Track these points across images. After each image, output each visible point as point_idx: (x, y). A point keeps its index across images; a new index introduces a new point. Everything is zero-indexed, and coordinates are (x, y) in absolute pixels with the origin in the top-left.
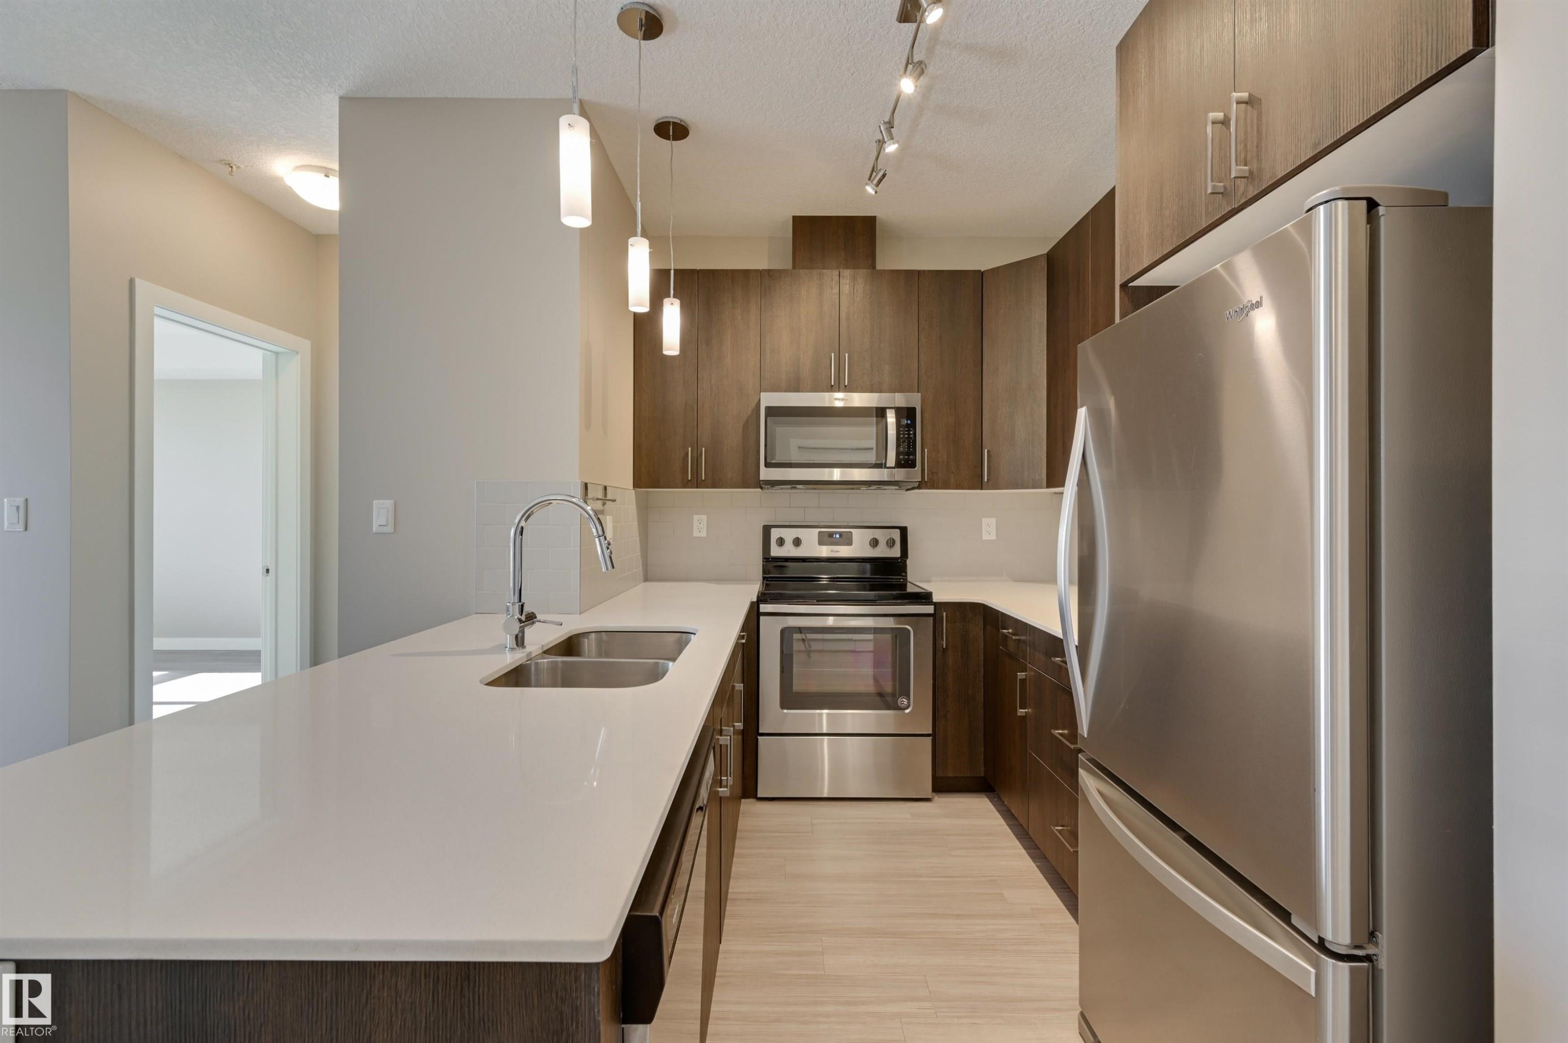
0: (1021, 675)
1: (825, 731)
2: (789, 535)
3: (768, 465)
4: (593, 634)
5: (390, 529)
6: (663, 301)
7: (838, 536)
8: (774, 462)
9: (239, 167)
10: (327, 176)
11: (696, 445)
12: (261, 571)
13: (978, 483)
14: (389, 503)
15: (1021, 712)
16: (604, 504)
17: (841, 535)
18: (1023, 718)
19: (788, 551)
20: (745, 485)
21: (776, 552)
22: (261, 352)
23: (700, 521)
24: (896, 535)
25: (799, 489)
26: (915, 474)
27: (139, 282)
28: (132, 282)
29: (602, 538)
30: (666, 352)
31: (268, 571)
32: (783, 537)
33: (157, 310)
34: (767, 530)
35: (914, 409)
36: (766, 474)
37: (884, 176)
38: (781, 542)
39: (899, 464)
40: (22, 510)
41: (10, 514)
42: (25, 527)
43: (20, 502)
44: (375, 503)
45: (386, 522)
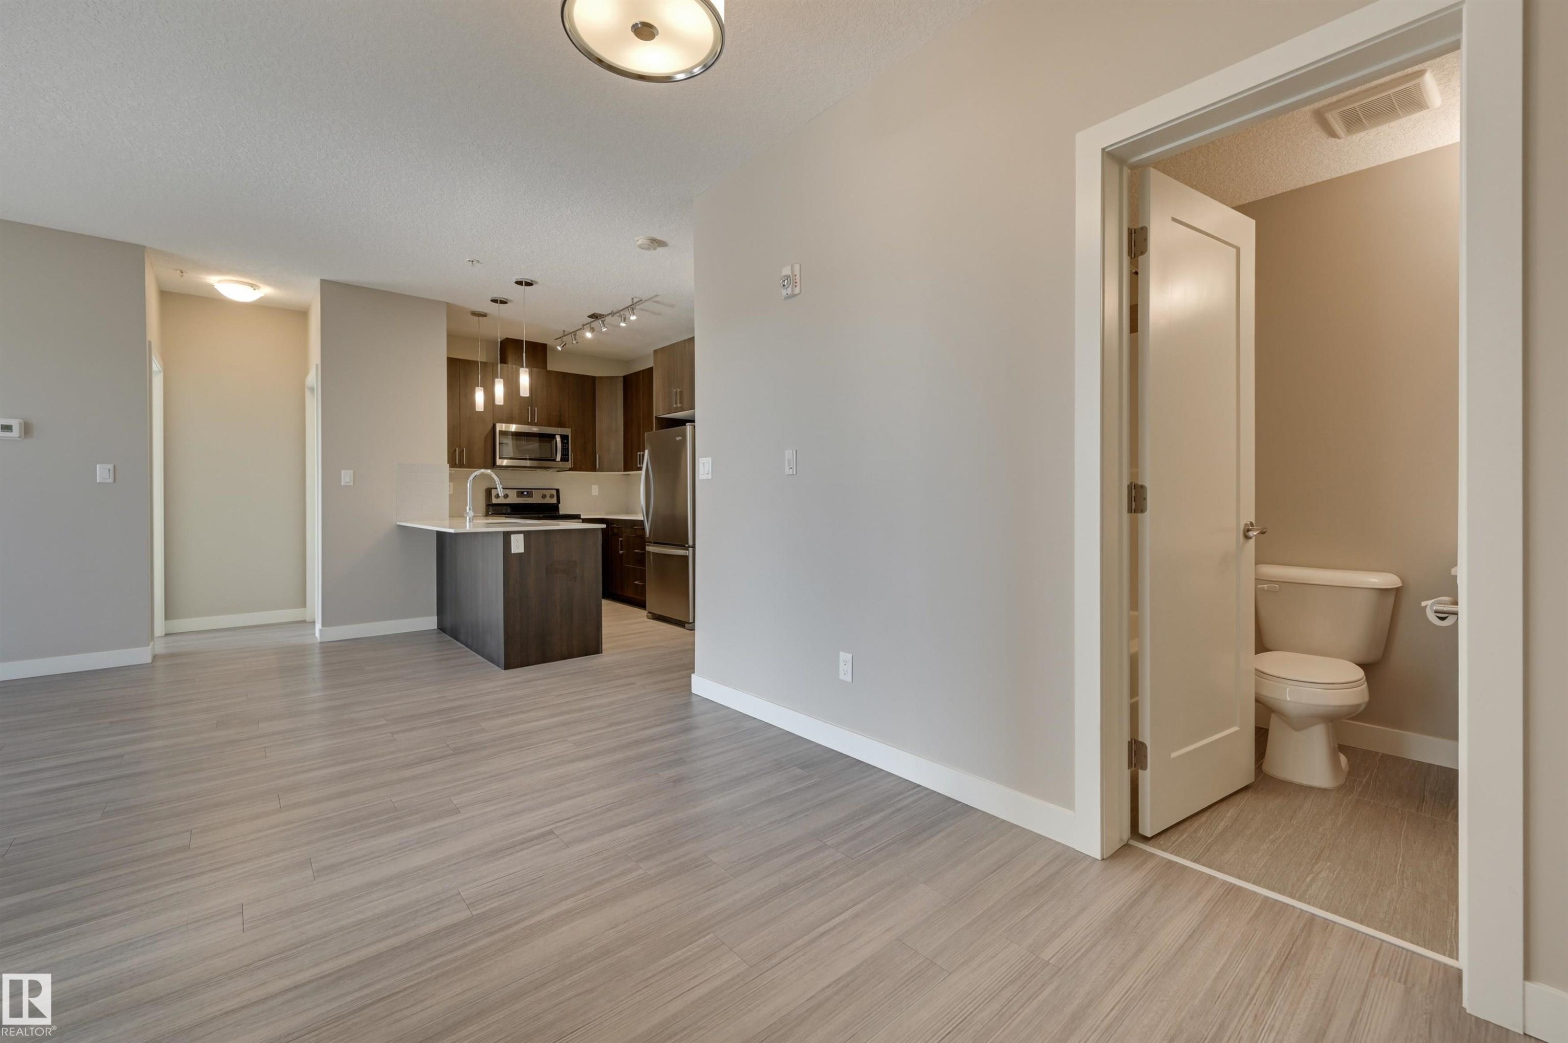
0: (621, 539)
3: (500, 458)
5: (351, 484)
6: (475, 389)
7: (526, 493)
8: (503, 457)
10: (255, 289)
11: (460, 446)
13: (593, 468)
15: (621, 552)
17: (527, 493)
18: (622, 554)
19: (501, 500)
20: (488, 467)
21: (494, 501)
24: (554, 492)
26: (569, 464)
30: (477, 410)
34: (490, 491)
35: (568, 436)
37: (565, 344)
38: (498, 496)
39: (562, 460)
40: (112, 472)
41: (102, 473)
42: (115, 481)
43: (111, 466)
44: (342, 471)
45: (349, 481)
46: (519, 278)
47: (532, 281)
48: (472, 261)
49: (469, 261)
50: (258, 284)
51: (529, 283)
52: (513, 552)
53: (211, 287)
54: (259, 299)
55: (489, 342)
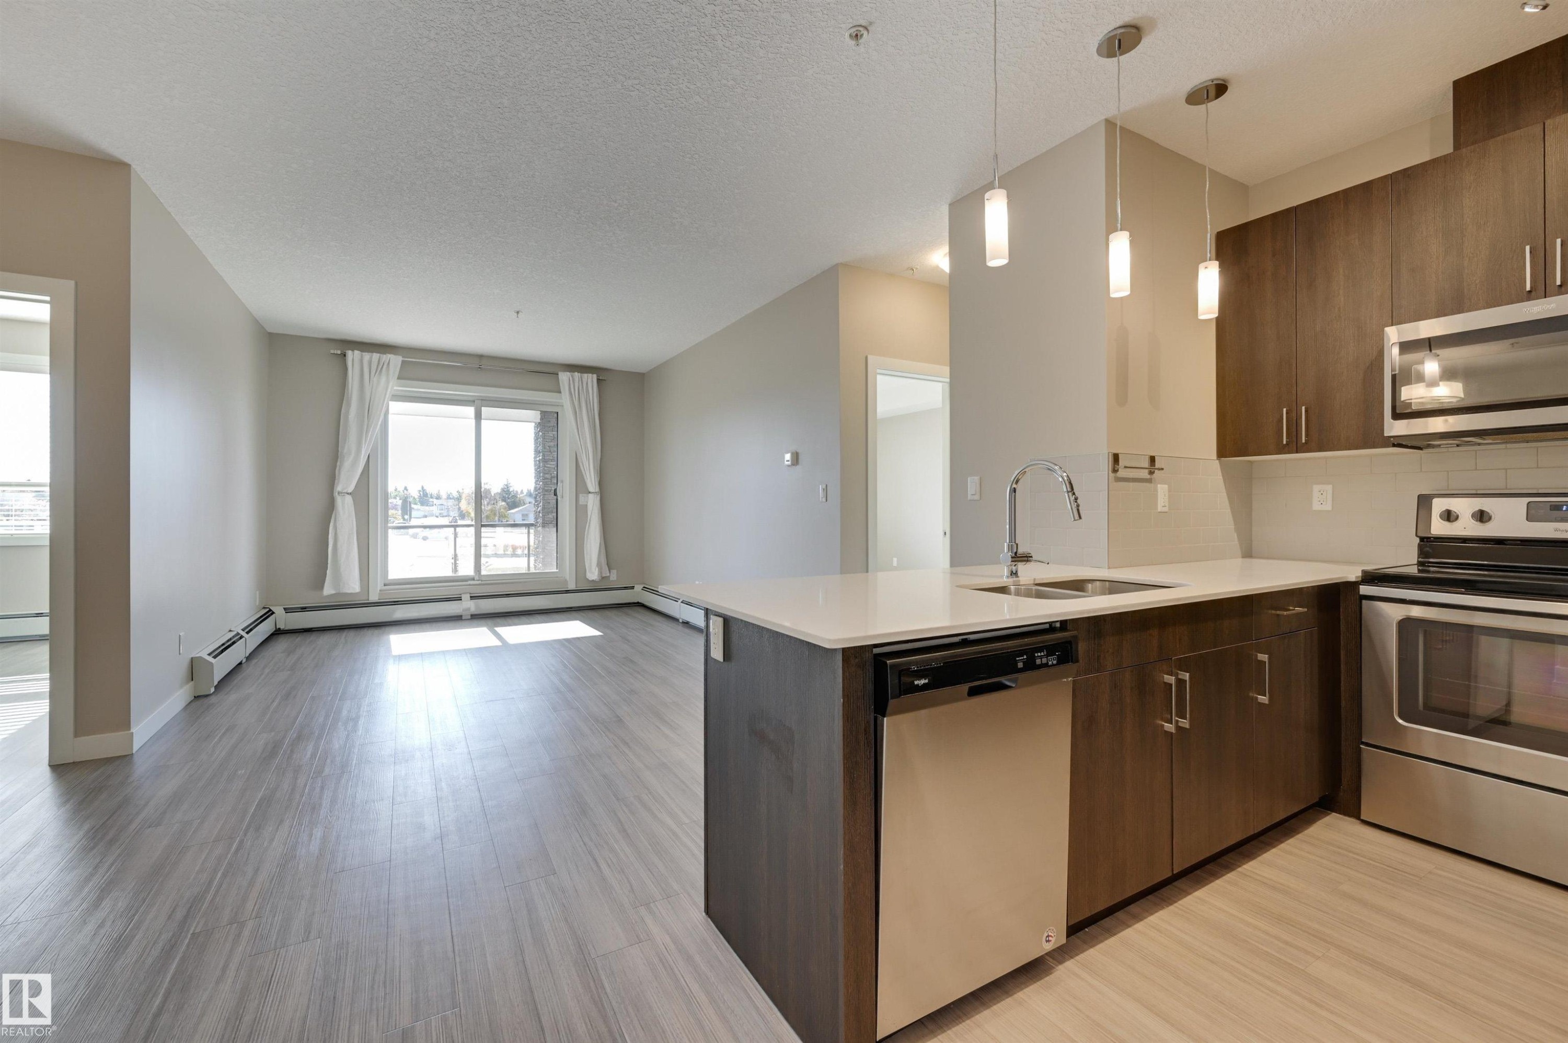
2: (1464, 507)
3: (1396, 416)
4: (1098, 582)
5: (977, 497)
8: (1404, 412)
9: (917, 269)
11: (1294, 404)
12: (942, 533)
14: (977, 478)
16: (1151, 473)
21: (1439, 528)
22: (940, 384)
23: (1322, 492)
27: (870, 357)
28: (866, 358)
29: (1070, 494)
32: (1454, 510)
33: (879, 371)
34: (1424, 502)
36: (1398, 428)
40: (825, 491)
41: (821, 493)
44: (969, 479)
45: (975, 492)
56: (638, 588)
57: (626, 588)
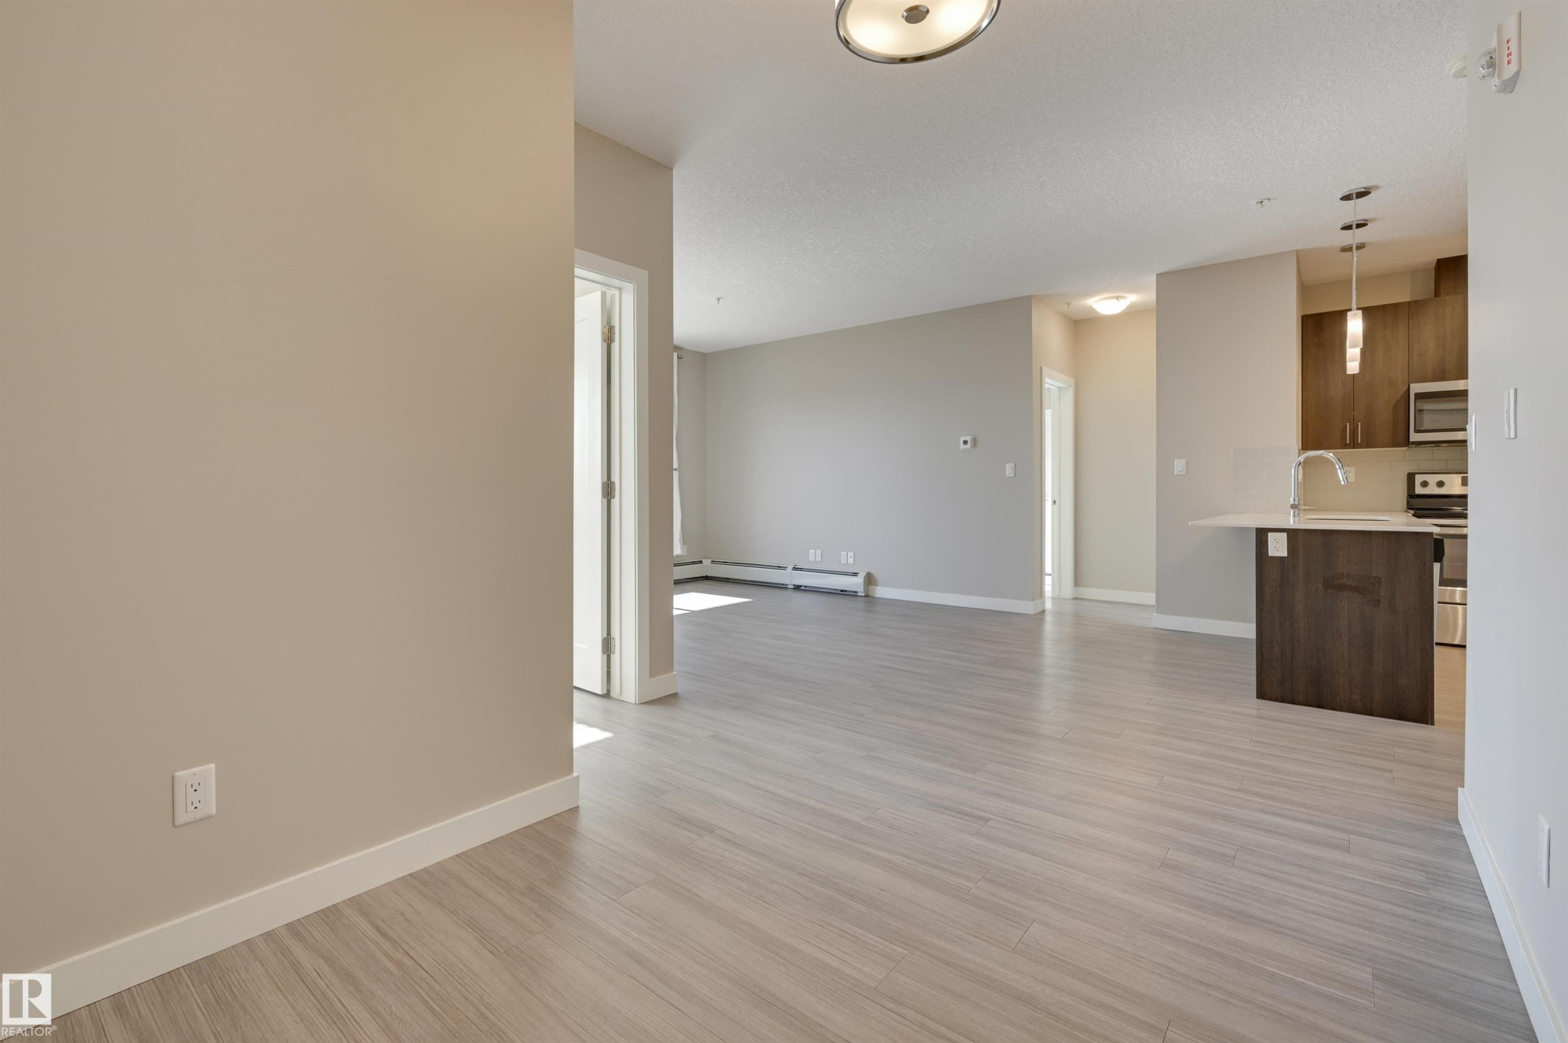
1: (1458, 601)
2: (1433, 479)
3: (1416, 431)
5: (1184, 473)
8: (1422, 429)
11: (1352, 421)
14: (1183, 461)
19: (1432, 490)
20: (1395, 444)
25: (1443, 447)
27: (1043, 367)
28: (1041, 368)
31: (1055, 502)
32: (1427, 481)
34: (1411, 477)
36: (1414, 437)
38: (1425, 484)
40: (1014, 468)
41: (1009, 470)
42: (1015, 476)
43: (1013, 465)
44: (1176, 461)
45: (1181, 470)
46: (1344, 191)
47: (1365, 188)
48: (1261, 202)
49: (1258, 203)
50: (1124, 295)
51: (1363, 192)
52: (1270, 555)
53: (1091, 309)
54: (1127, 307)
55: (1414, 272)
56: (706, 562)
57: (694, 563)
